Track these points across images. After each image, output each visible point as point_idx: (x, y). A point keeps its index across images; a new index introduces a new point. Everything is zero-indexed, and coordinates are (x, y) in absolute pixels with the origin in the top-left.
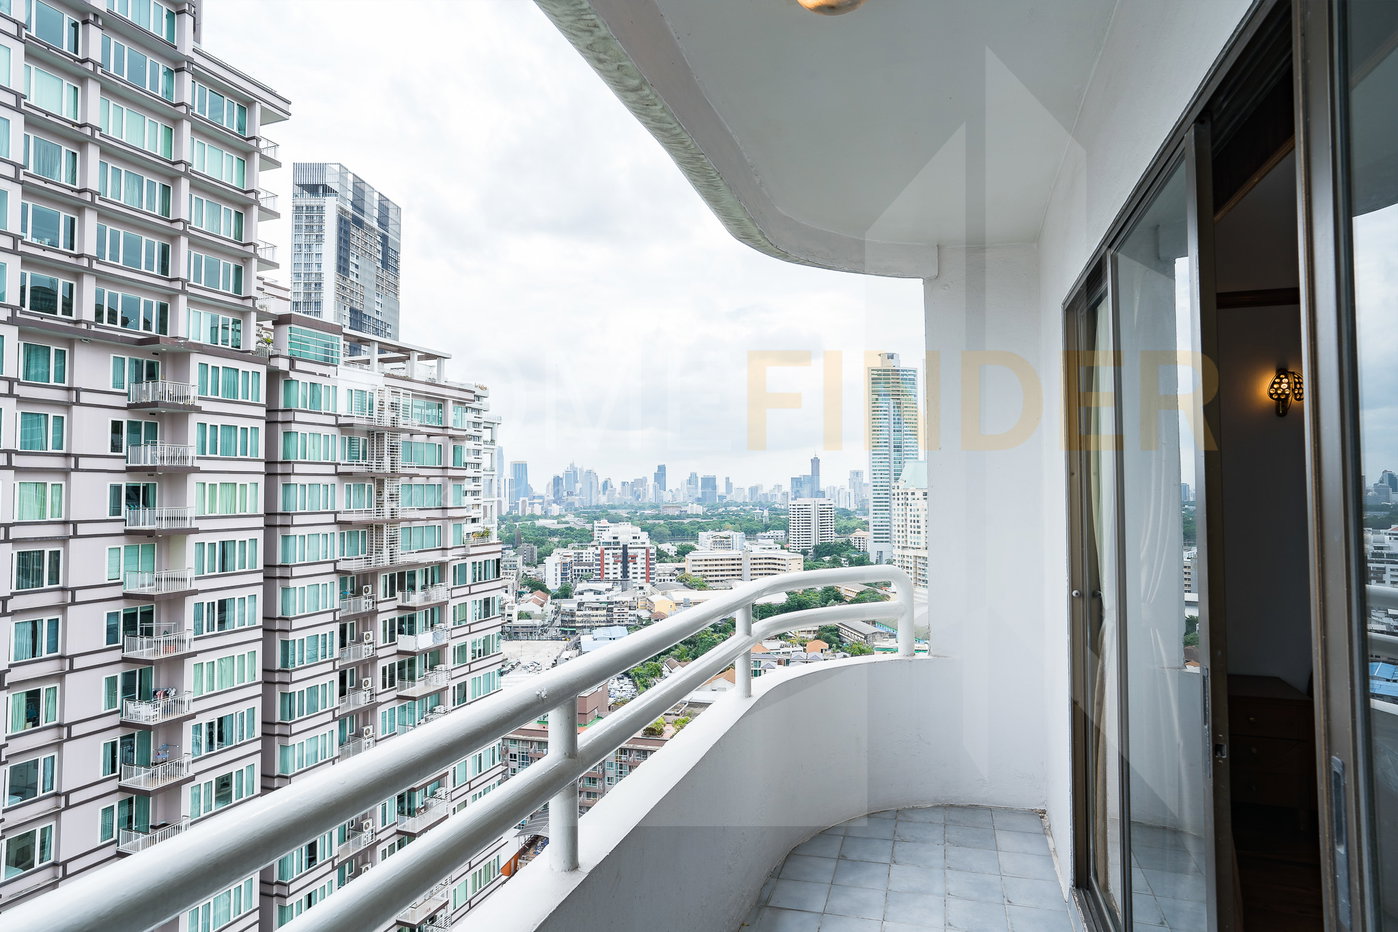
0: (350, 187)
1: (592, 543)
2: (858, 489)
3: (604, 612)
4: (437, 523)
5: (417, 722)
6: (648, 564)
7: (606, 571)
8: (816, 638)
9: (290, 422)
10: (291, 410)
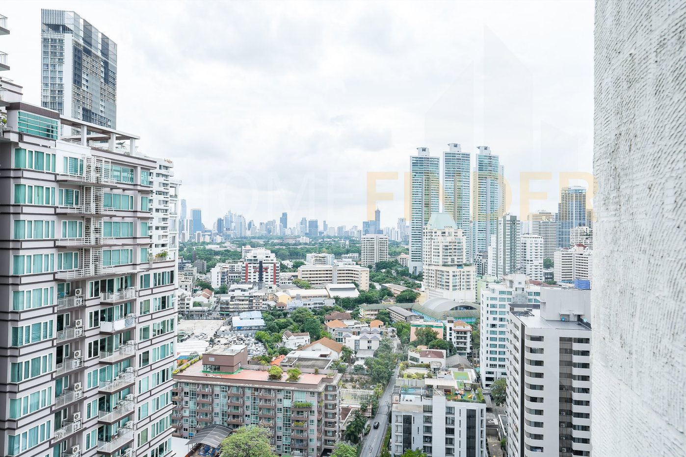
0: (82, 28)
1: (241, 260)
2: (402, 229)
3: (247, 302)
4: (130, 248)
5: (113, 379)
6: (275, 273)
7: (249, 277)
8: (376, 319)
9: (20, 178)
10: (20, 170)
